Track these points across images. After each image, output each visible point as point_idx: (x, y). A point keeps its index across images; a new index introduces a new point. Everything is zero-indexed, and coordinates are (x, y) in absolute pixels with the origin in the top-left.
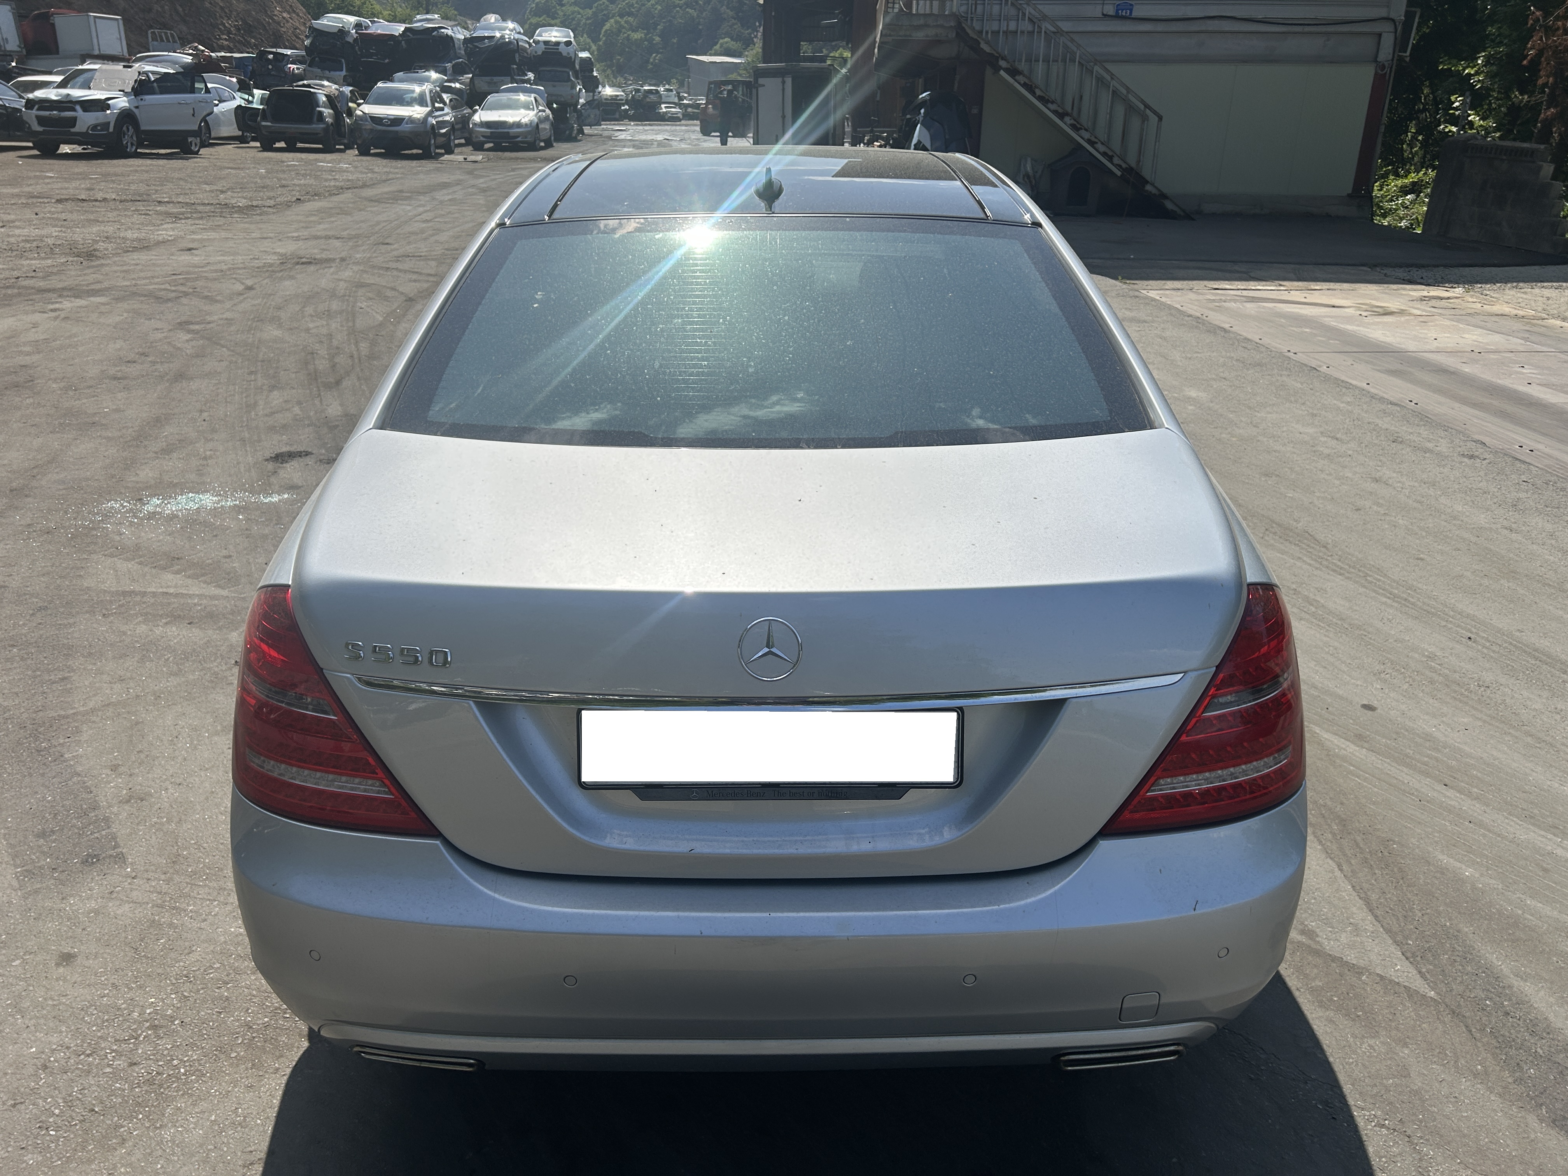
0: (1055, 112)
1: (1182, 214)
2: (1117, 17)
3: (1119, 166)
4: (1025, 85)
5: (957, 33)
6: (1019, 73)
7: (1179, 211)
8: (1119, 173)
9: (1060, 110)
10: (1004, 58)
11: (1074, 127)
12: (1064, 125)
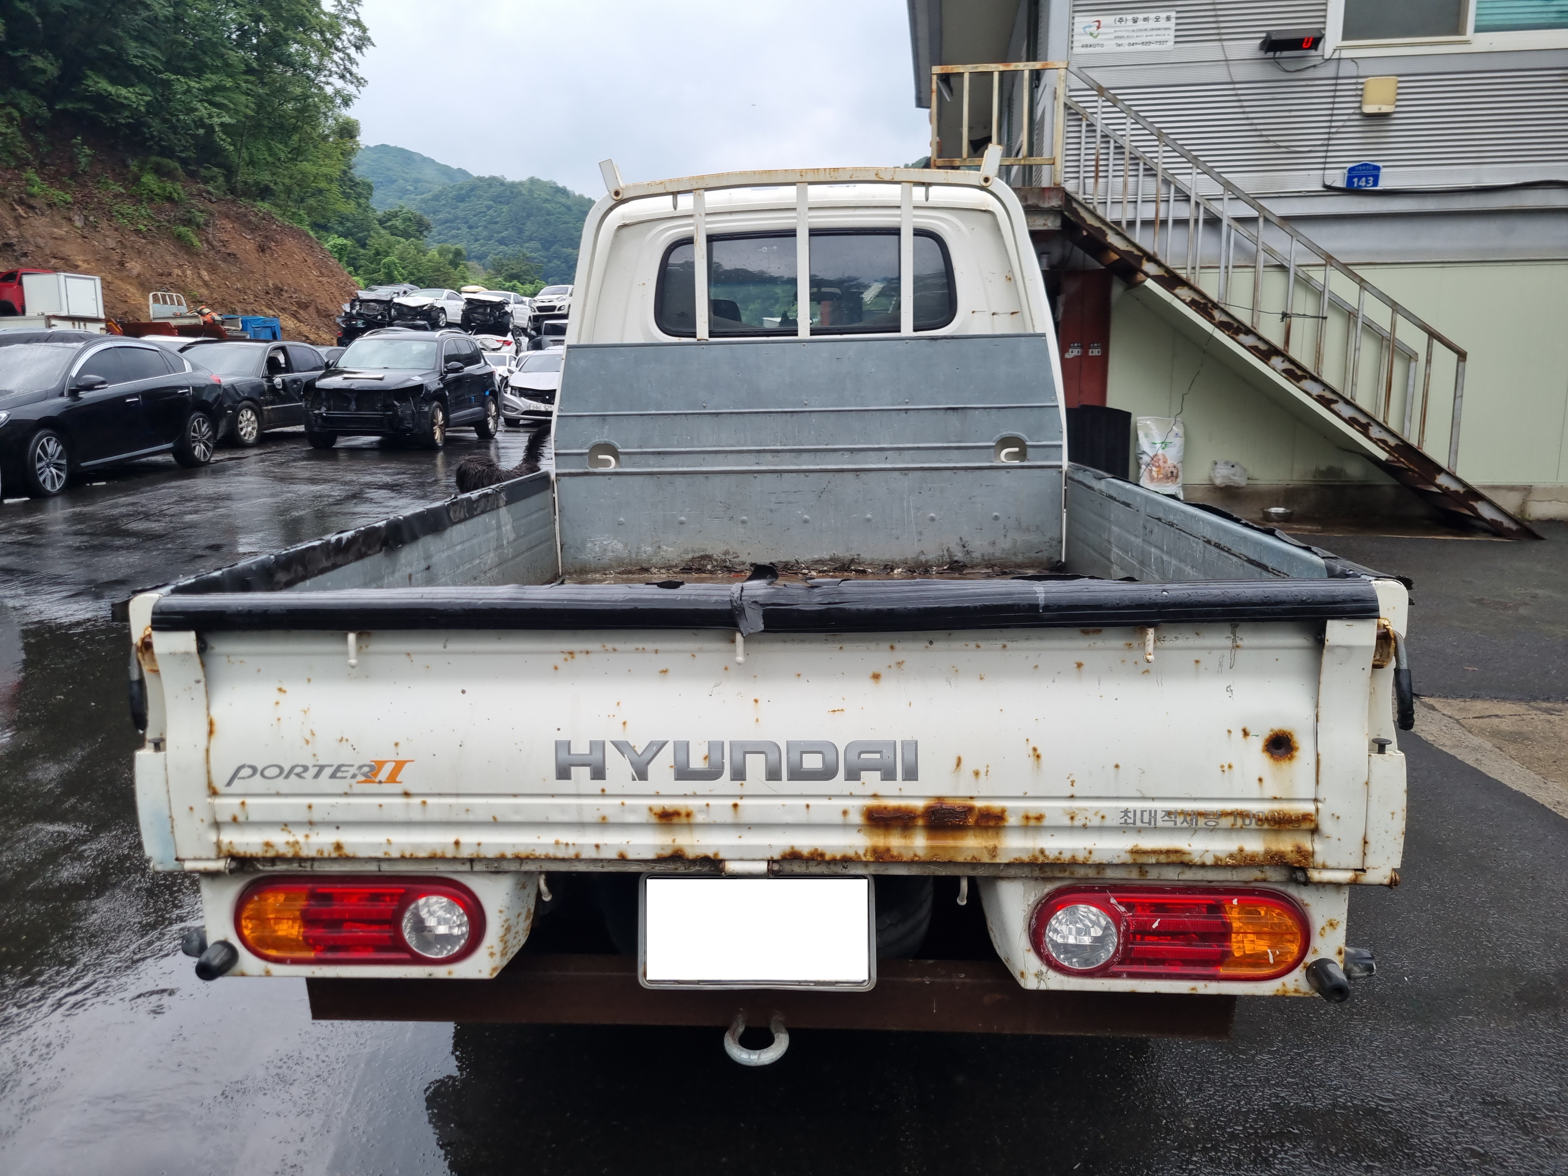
0: (1253, 349)
1: (1513, 527)
2: (1350, 190)
3: (1381, 443)
4: (1193, 304)
5: (1066, 222)
6: (1184, 283)
7: (1507, 523)
8: (1383, 455)
9: (1262, 346)
10: (1152, 259)
11: (1290, 374)
12: (1272, 371)
